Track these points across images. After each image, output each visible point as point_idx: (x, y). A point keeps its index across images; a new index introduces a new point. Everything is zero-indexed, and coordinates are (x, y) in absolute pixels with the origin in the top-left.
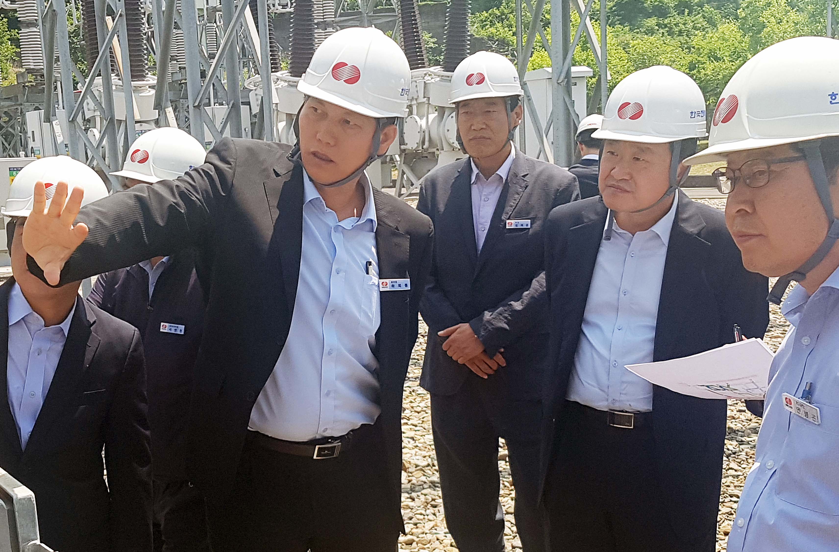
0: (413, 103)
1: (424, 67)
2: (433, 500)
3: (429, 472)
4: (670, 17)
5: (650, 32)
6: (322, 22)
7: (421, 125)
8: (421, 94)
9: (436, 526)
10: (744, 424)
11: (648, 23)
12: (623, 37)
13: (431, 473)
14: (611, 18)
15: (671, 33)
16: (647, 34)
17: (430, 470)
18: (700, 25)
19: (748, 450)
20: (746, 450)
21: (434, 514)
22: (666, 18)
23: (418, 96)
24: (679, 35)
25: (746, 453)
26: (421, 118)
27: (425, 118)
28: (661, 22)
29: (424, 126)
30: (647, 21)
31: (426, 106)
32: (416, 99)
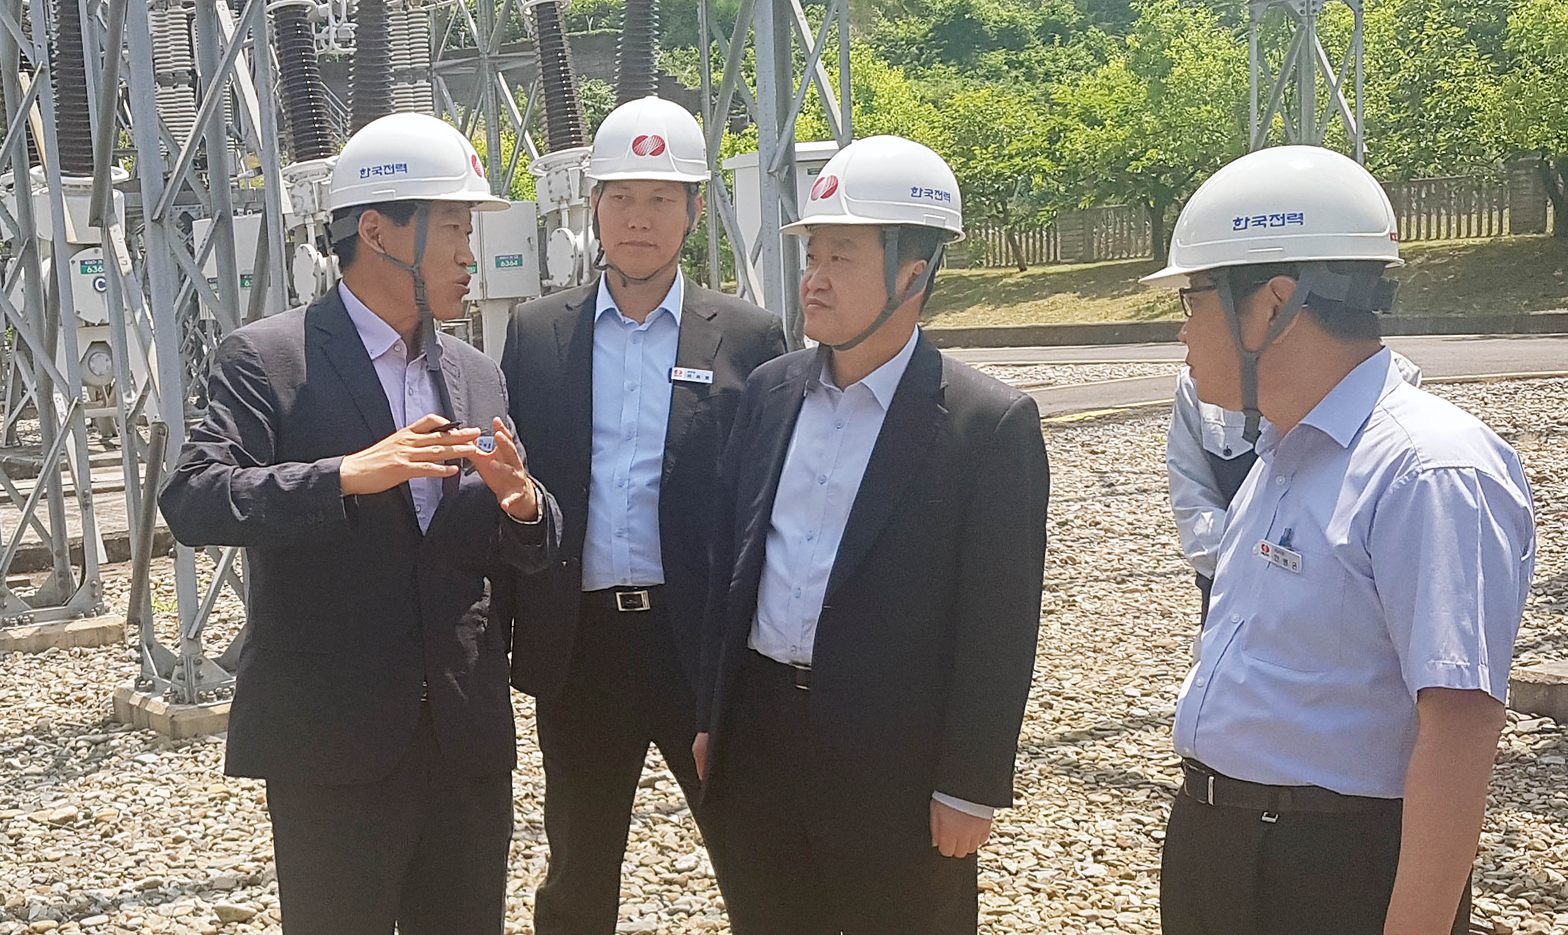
0: (562, 207)
1: (581, 145)
2: (528, 847)
3: (528, 806)
4: (1028, 48)
5: (995, 75)
6: (408, 69)
7: (576, 246)
8: (576, 193)
9: (526, 884)
10: (1047, 726)
11: (990, 59)
12: (948, 85)
13: (531, 808)
14: (926, 52)
15: (1030, 77)
16: (988, 79)
17: (530, 803)
18: (1081, 63)
19: (1044, 766)
20: (1040, 766)
21: (527, 870)
22: (1022, 51)
23: (571, 195)
24: (1044, 81)
25: (1040, 771)
26: (576, 233)
27: (582, 233)
28: (1014, 58)
29: (581, 246)
30: (989, 56)
31: (585, 211)
32: (568, 201)
